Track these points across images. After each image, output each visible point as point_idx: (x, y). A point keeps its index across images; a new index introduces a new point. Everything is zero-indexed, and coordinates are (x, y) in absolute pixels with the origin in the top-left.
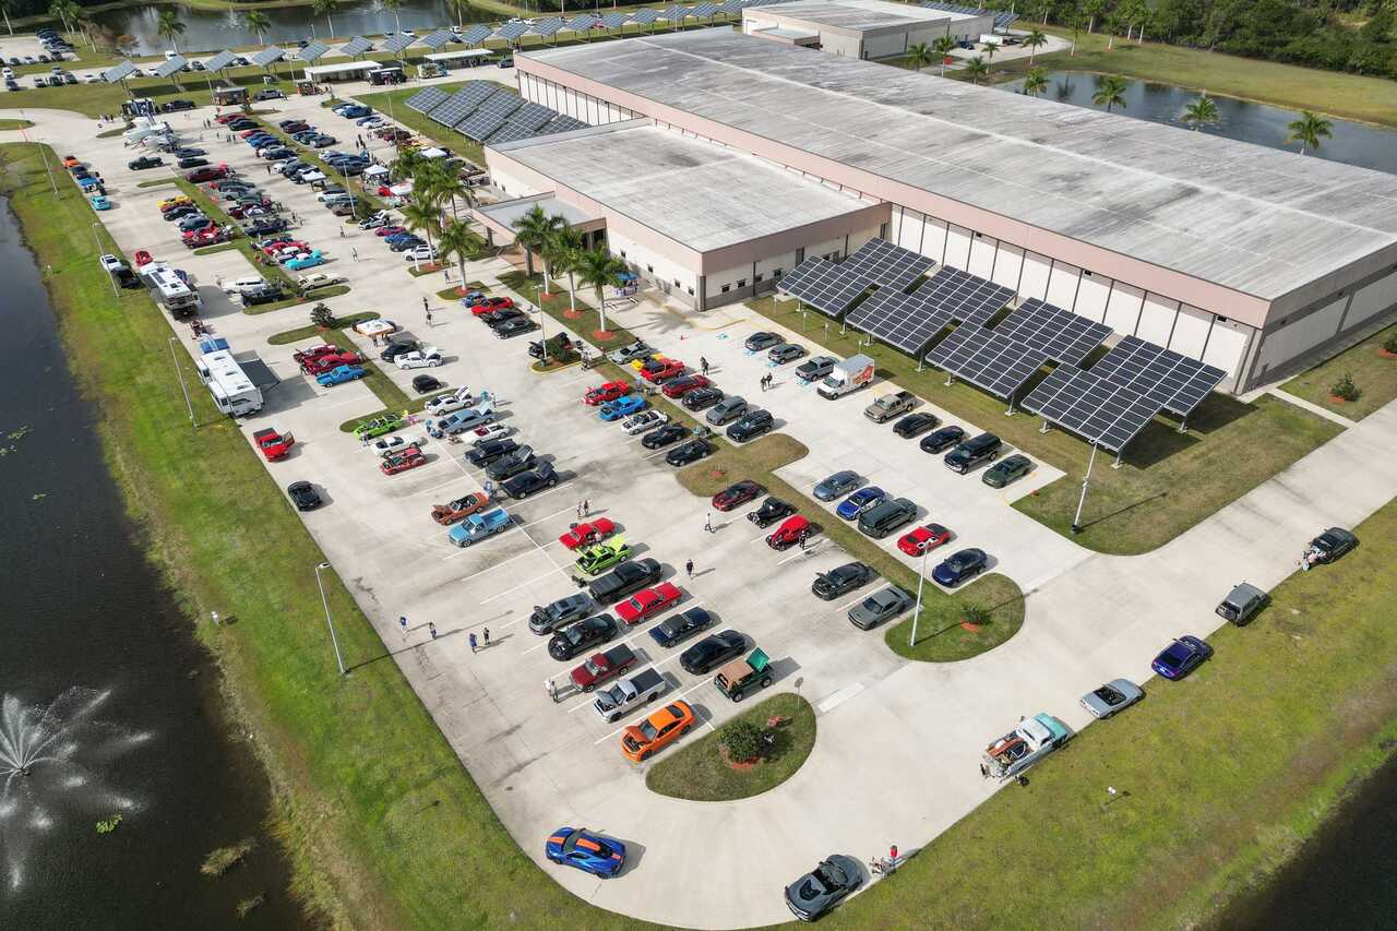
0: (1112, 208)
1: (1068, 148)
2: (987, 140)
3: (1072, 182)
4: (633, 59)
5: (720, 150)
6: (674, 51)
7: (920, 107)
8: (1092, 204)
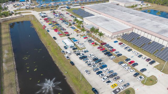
0: (163, 30)
1: (156, 21)
2: (145, 20)
3: (157, 26)
4: (99, 7)
5: (111, 19)
6: (103, 6)
7: (135, 15)
8: (160, 29)
